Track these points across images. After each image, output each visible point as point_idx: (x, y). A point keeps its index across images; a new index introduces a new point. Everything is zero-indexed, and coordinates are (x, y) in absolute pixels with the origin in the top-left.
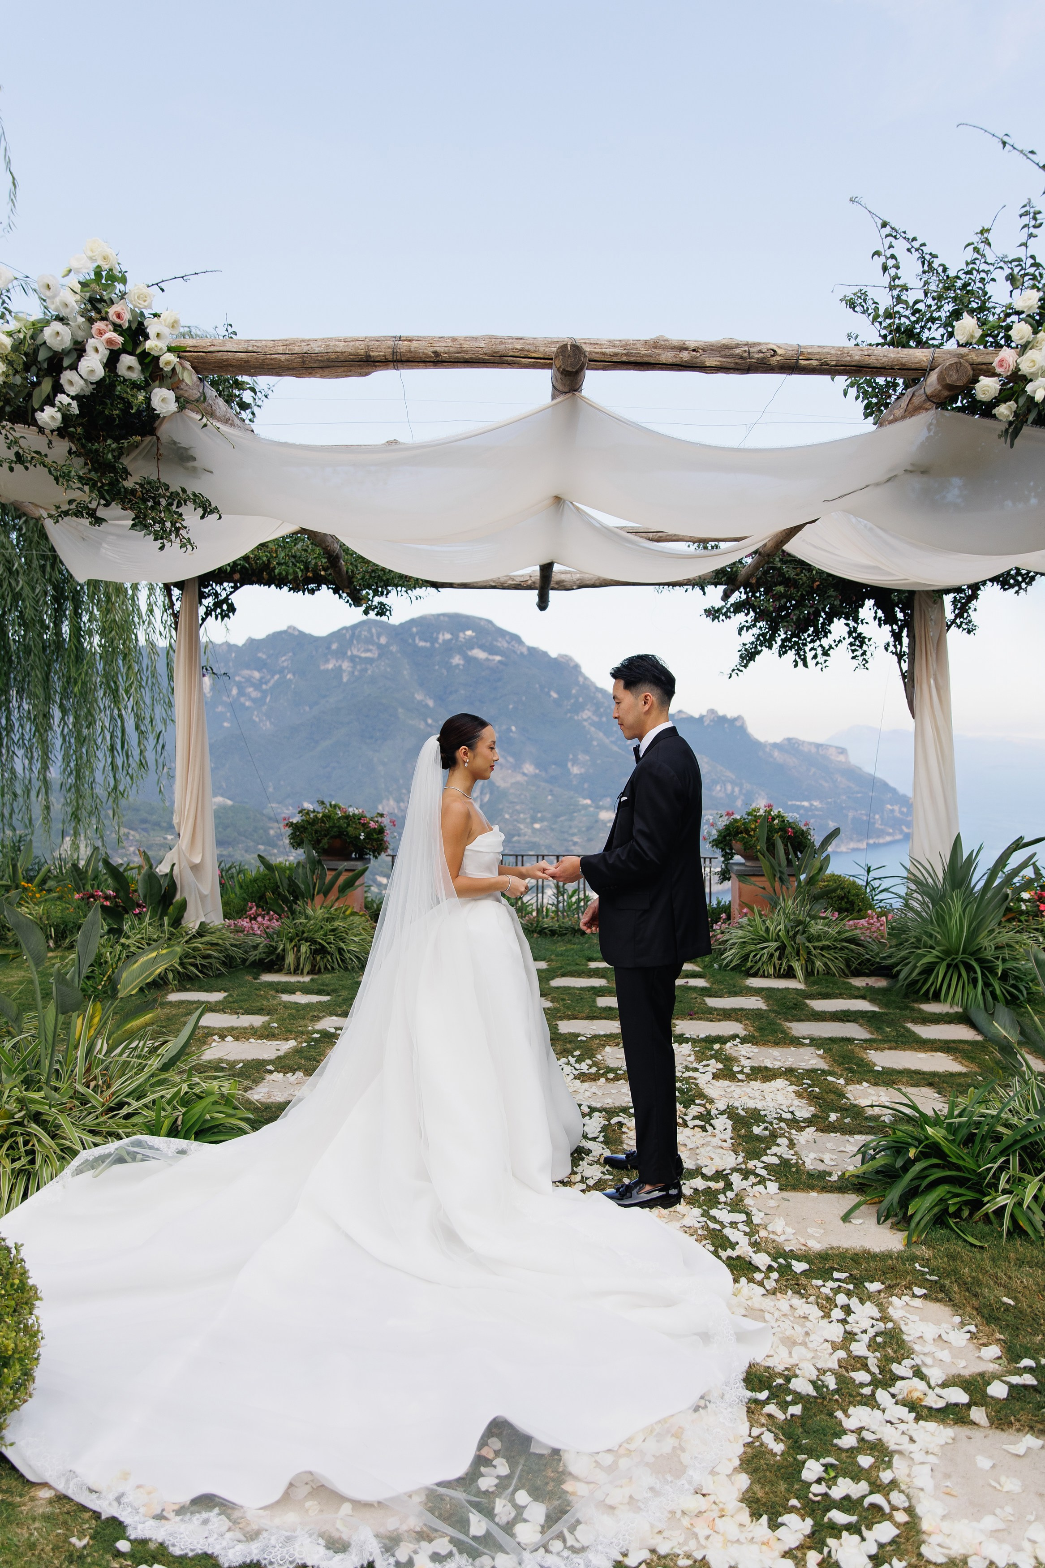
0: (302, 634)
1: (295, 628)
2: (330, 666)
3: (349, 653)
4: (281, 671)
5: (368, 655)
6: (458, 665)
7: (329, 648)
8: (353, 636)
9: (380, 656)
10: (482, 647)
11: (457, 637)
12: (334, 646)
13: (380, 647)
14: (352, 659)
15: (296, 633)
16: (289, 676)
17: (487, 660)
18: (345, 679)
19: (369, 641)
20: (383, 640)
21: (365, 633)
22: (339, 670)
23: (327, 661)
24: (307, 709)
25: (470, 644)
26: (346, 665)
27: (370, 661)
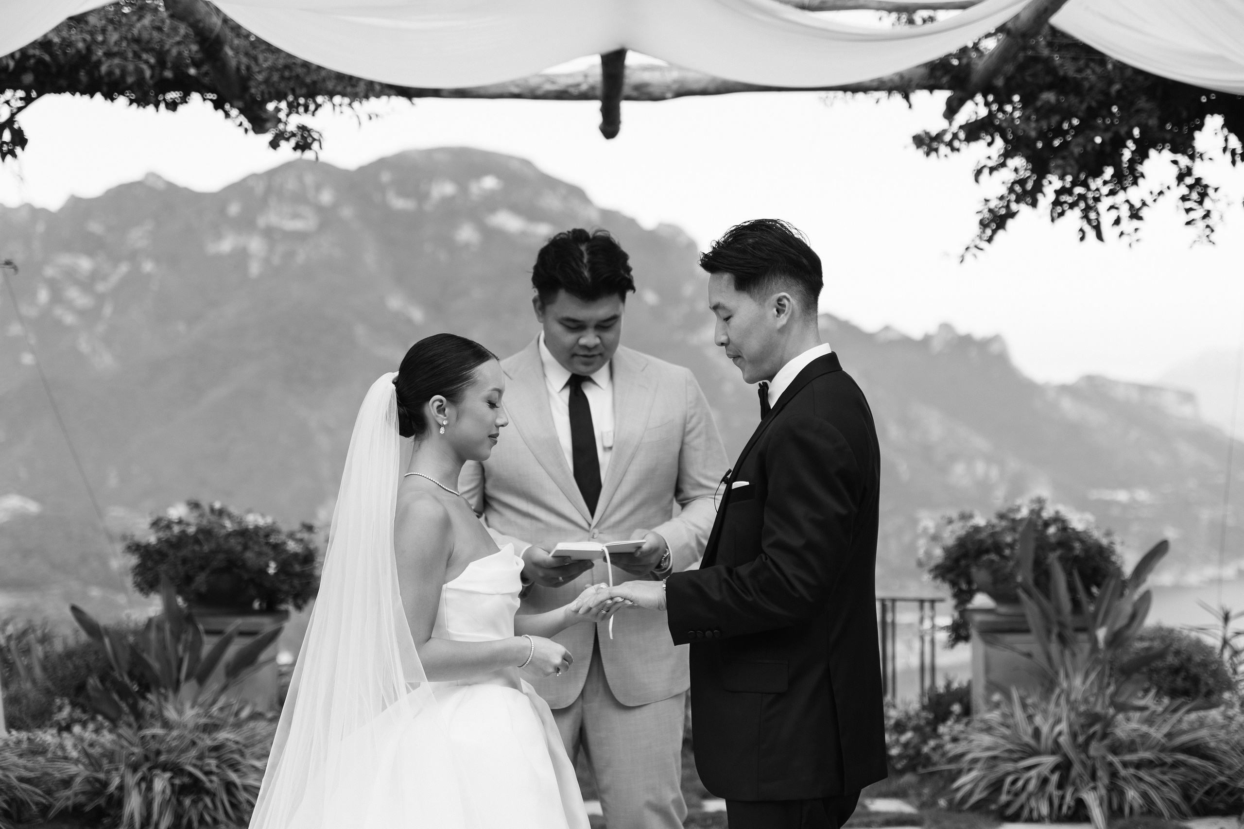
0: (172, 187)
1: (159, 177)
2: (227, 245)
3: (262, 222)
4: (133, 257)
5: (297, 225)
6: (467, 245)
7: (222, 211)
8: (269, 190)
9: (323, 226)
10: (516, 209)
11: (463, 189)
12: (234, 209)
13: (320, 209)
14: (269, 233)
15: (160, 186)
16: (148, 266)
17: (524, 234)
18: (255, 269)
19: (300, 198)
20: (326, 197)
21: (291, 185)
22: (241, 256)
23: (219, 237)
24: (181, 327)
25: (492, 203)
26: (256, 245)
27: (301, 236)
